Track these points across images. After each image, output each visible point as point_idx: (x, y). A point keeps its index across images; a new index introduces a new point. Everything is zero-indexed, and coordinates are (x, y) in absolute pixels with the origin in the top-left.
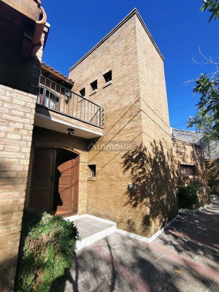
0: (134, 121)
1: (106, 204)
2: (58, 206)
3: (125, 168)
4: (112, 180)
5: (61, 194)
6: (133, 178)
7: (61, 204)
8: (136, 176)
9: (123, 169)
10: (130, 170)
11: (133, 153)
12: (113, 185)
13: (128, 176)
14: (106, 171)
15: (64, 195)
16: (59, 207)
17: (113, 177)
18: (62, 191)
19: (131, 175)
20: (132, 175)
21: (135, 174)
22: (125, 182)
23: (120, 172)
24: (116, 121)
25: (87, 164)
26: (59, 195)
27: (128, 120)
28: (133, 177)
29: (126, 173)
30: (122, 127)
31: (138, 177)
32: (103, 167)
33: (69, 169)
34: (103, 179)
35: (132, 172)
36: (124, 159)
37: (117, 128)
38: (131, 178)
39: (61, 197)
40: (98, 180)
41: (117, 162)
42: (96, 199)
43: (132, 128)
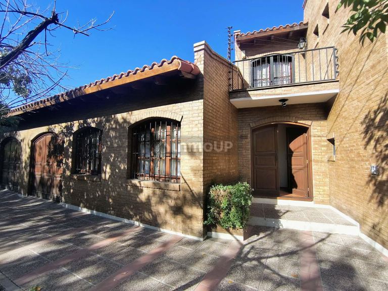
0: (375, 52)
1: (347, 195)
2: (293, 188)
3: (366, 140)
4: (352, 160)
5: (294, 175)
6: (377, 157)
7: (296, 187)
8: (381, 152)
9: (364, 142)
10: (373, 143)
11: (375, 112)
12: (354, 167)
13: (370, 152)
14: (345, 146)
15: (298, 177)
16: (294, 190)
17: (353, 156)
18: (296, 172)
19: (374, 152)
20: (376, 151)
21: (379, 150)
22: (367, 163)
23: (361, 147)
24: (352, 61)
25: (325, 139)
26: (294, 177)
27: (368, 53)
28: (377, 154)
29: (368, 147)
30: (360, 69)
31: (383, 153)
32: (342, 141)
33: (301, 146)
34: (342, 159)
35: (375, 146)
36: (364, 126)
37: (354, 74)
38: (374, 156)
39: (295, 178)
40: (338, 160)
41: (356, 131)
42: (338, 186)
43: (373, 67)
